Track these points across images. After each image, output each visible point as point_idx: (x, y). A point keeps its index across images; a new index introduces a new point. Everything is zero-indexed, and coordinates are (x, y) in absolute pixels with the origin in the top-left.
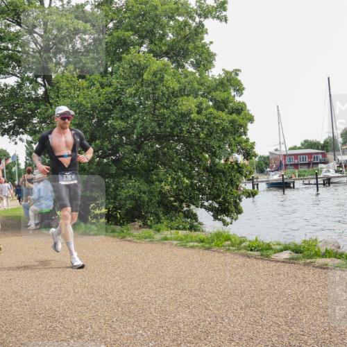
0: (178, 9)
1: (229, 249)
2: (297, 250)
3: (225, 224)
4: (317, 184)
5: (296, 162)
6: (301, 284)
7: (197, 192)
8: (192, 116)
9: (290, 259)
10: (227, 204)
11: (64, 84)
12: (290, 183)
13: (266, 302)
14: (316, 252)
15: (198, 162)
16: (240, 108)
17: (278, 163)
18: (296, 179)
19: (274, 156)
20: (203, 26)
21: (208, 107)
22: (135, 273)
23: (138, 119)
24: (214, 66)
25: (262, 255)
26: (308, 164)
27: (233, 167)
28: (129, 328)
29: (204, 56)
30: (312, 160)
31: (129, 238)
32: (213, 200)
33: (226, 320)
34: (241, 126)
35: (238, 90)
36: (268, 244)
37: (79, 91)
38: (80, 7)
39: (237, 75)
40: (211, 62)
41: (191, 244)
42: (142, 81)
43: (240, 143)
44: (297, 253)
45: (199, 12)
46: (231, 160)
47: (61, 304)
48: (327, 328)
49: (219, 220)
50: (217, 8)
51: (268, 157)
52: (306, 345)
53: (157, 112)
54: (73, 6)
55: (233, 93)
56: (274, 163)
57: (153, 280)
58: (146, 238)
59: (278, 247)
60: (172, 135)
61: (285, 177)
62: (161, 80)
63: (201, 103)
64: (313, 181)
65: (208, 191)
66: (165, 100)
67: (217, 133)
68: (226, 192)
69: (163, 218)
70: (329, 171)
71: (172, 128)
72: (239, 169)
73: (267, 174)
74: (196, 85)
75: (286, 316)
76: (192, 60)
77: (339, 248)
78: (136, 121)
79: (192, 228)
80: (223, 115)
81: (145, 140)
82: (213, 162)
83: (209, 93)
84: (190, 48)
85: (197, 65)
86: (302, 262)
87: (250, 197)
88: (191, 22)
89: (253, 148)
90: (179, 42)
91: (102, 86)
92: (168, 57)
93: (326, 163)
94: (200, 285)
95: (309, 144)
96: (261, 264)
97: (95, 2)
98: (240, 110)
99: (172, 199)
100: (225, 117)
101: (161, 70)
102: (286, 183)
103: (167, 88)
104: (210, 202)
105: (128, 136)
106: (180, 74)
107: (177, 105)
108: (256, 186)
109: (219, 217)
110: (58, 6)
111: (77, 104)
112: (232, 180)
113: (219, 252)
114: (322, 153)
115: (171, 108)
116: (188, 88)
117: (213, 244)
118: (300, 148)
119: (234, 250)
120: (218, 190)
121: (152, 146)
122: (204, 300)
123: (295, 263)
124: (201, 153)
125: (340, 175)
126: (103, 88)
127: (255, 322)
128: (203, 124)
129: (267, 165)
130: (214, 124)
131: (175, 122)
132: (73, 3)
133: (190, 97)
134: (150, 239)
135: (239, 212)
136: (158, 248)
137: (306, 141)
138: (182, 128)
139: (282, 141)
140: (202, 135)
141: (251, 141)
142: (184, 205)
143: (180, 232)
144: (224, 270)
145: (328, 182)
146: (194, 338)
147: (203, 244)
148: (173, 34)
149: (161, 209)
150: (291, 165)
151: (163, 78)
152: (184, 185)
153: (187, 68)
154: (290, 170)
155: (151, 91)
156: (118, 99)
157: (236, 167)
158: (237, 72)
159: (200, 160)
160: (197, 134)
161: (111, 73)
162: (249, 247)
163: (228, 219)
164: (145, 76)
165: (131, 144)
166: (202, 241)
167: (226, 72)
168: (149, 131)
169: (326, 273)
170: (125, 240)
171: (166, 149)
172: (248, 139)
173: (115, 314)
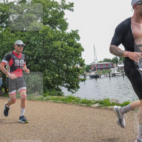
0: (53, 5)
1: (74, 103)
2: (101, 103)
3: (73, 93)
4: (110, 76)
5: (101, 67)
6: (103, 117)
7: (61, 80)
8: (59, 48)
9: (98, 107)
10: (73, 85)
11: (5, 35)
12: (99, 76)
13: (88, 124)
14: (109, 103)
15: (61, 68)
16: (78, 45)
17: (94, 68)
18: (101, 74)
19: (93, 65)
20: (63, 12)
21: (65, 45)
22: (35, 114)
23: (36, 50)
24: (68, 28)
25: (87, 105)
26: (106, 68)
27: (76, 70)
28: (32, 137)
29: (64, 24)
30: (108, 66)
31: (33, 100)
32: (68, 83)
33: (72, 132)
34: (79, 53)
35: (77, 38)
36: (90, 101)
37: (11, 38)
38: (12, 3)
39: (77, 32)
40: (66, 27)
41: (59, 101)
42: (38, 34)
43: (79, 60)
44: (101, 104)
45: (62, 6)
46: (75, 67)
47: (3, 127)
48: (113, 134)
49: (70, 91)
50: (69, 6)
51: (90, 65)
52: (104, 141)
53: (44, 47)
54: (9, 3)
55: (76, 40)
56: (93, 68)
57: (43, 116)
58: (40, 99)
59: (94, 102)
60: (50, 57)
61: (97, 73)
62: (46, 34)
63: (63, 44)
64: (108, 75)
65: (66, 79)
66: (48, 42)
67: (69, 56)
68: (73, 80)
69: (47, 91)
70: (114, 71)
71: (51, 54)
72: (78, 70)
73: (90, 72)
74: (61, 36)
75: (96, 130)
76: (59, 26)
77: (118, 102)
78: (36, 51)
79: (59, 95)
80: (72, 48)
81: (40, 58)
82: (68, 67)
83: (66, 39)
84: (58, 21)
85: (61, 28)
86: (103, 108)
87: (83, 81)
88: (59, 10)
89: (84, 62)
90: (53, 18)
91: (21, 36)
92: (49, 25)
93: (113, 68)
94: (62, 118)
95: (106, 60)
96: (87, 109)
97: (19, 1)
98: (78, 46)
99: (51, 83)
100: (72, 49)
101: (46, 30)
102: (97, 76)
103: (49, 37)
104: (67, 84)
105: (32, 57)
106: (54, 31)
107: (53, 44)
108: (85, 77)
109: (70, 90)
110: (2, 2)
111: (11, 44)
112: (75, 75)
113: (70, 104)
114: (111, 64)
115: (50, 45)
116: (57, 37)
117: (68, 101)
118: (103, 62)
119: (76, 103)
120: (70, 79)
121: (42, 61)
122: (63, 124)
123: (100, 108)
124: (63, 64)
125: (119, 72)
126: (21, 37)
127: (84, 132)
128: (63, 52)
129: (90, 68)
130: (68, 52)
131: (52, 51)
132: (9, 1)
133: (58, 41)
134: (42, 100)
135: (79, 88)
136: (44, 103)
137: (105, 59)
138: (55, 54)
139: (96, 59)
140: (63, 57)
141: (83, 59)
142: (56, 85)
143: (54, 96)
144: (72, 112)
145: (114, 75)
146: (59, 140)
147: (64, 101)
148: (51, 15)
149: (46, 87)
150: (99, 69)
151: (47, 33)
152: (56, 77)
153: (57, 29)
154: (99, 71)
155: (42, 39)
156: (28, 42)
157: (77, 69)
158: (77, 31)
159: (62, 67)
160: (61, 56)
161: (25, 31)
162: (82, 102)
163: (74, 91)
164: (39, 32)
165: (34, 61)
166: (63, 100)
167: (73, 31)
168: (41, 55)
169: (112, 112)
170: (31, 100)
171: (48, 62)
172: (82, 58)
173: (26, 131)
